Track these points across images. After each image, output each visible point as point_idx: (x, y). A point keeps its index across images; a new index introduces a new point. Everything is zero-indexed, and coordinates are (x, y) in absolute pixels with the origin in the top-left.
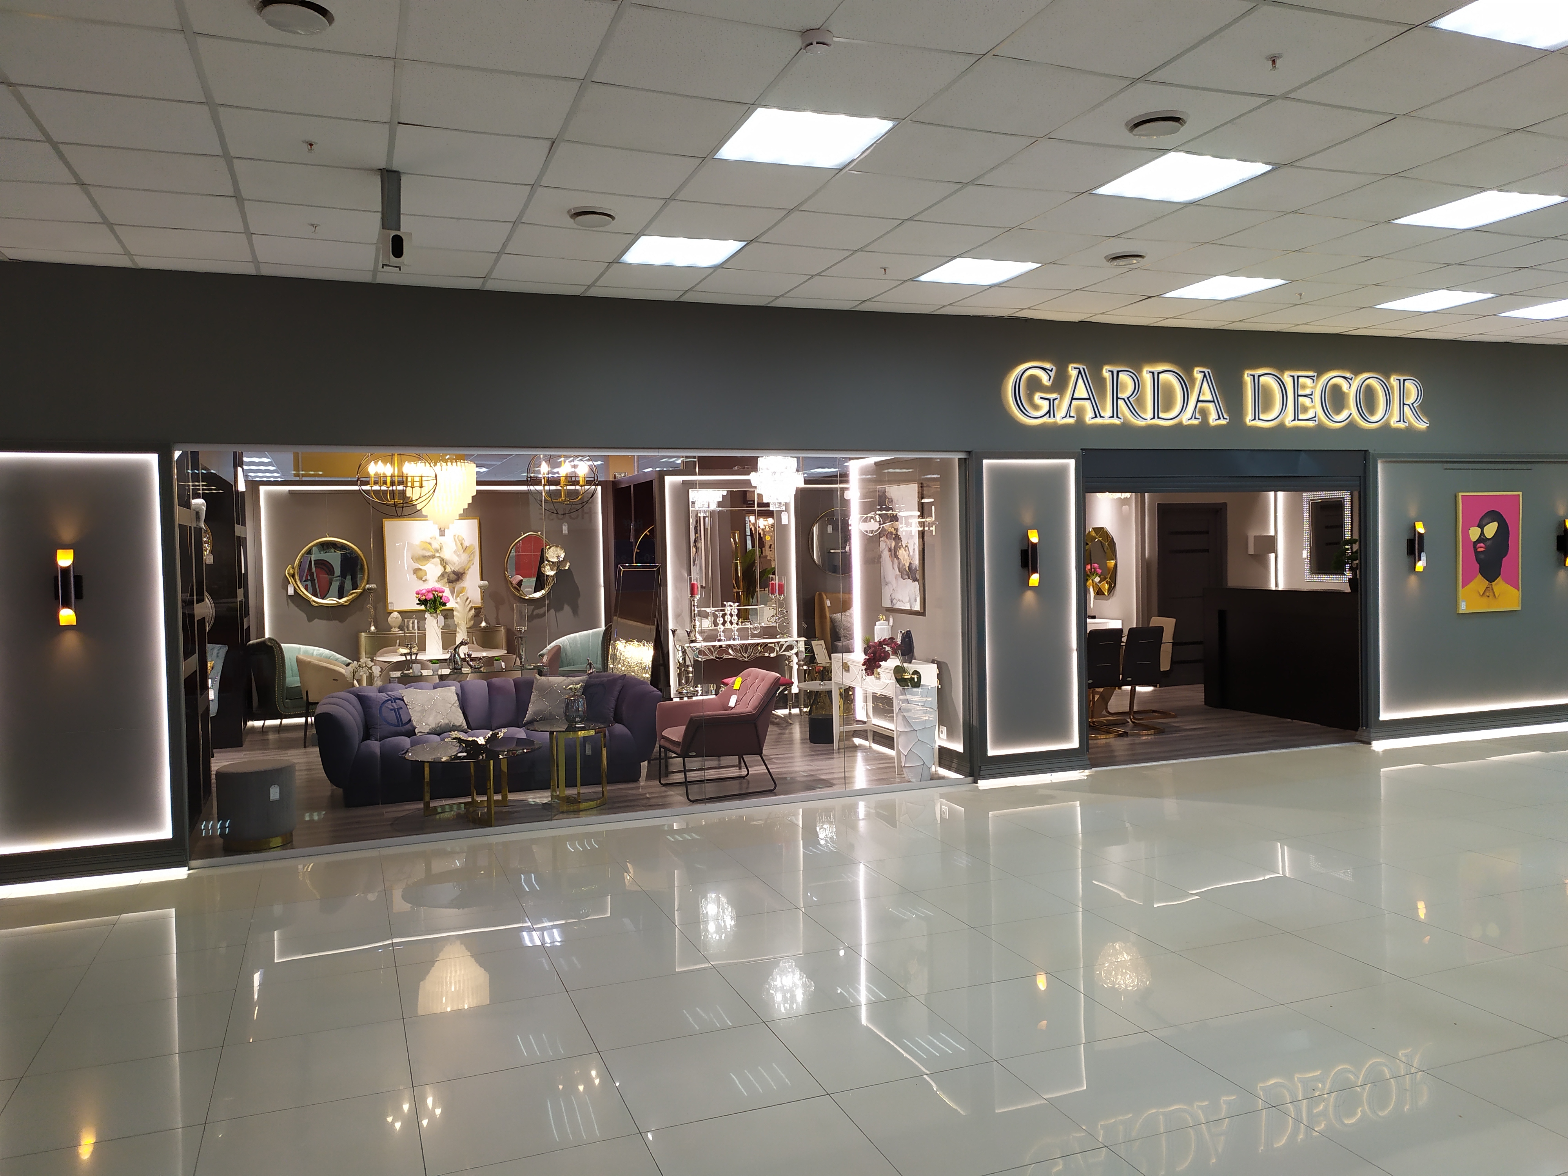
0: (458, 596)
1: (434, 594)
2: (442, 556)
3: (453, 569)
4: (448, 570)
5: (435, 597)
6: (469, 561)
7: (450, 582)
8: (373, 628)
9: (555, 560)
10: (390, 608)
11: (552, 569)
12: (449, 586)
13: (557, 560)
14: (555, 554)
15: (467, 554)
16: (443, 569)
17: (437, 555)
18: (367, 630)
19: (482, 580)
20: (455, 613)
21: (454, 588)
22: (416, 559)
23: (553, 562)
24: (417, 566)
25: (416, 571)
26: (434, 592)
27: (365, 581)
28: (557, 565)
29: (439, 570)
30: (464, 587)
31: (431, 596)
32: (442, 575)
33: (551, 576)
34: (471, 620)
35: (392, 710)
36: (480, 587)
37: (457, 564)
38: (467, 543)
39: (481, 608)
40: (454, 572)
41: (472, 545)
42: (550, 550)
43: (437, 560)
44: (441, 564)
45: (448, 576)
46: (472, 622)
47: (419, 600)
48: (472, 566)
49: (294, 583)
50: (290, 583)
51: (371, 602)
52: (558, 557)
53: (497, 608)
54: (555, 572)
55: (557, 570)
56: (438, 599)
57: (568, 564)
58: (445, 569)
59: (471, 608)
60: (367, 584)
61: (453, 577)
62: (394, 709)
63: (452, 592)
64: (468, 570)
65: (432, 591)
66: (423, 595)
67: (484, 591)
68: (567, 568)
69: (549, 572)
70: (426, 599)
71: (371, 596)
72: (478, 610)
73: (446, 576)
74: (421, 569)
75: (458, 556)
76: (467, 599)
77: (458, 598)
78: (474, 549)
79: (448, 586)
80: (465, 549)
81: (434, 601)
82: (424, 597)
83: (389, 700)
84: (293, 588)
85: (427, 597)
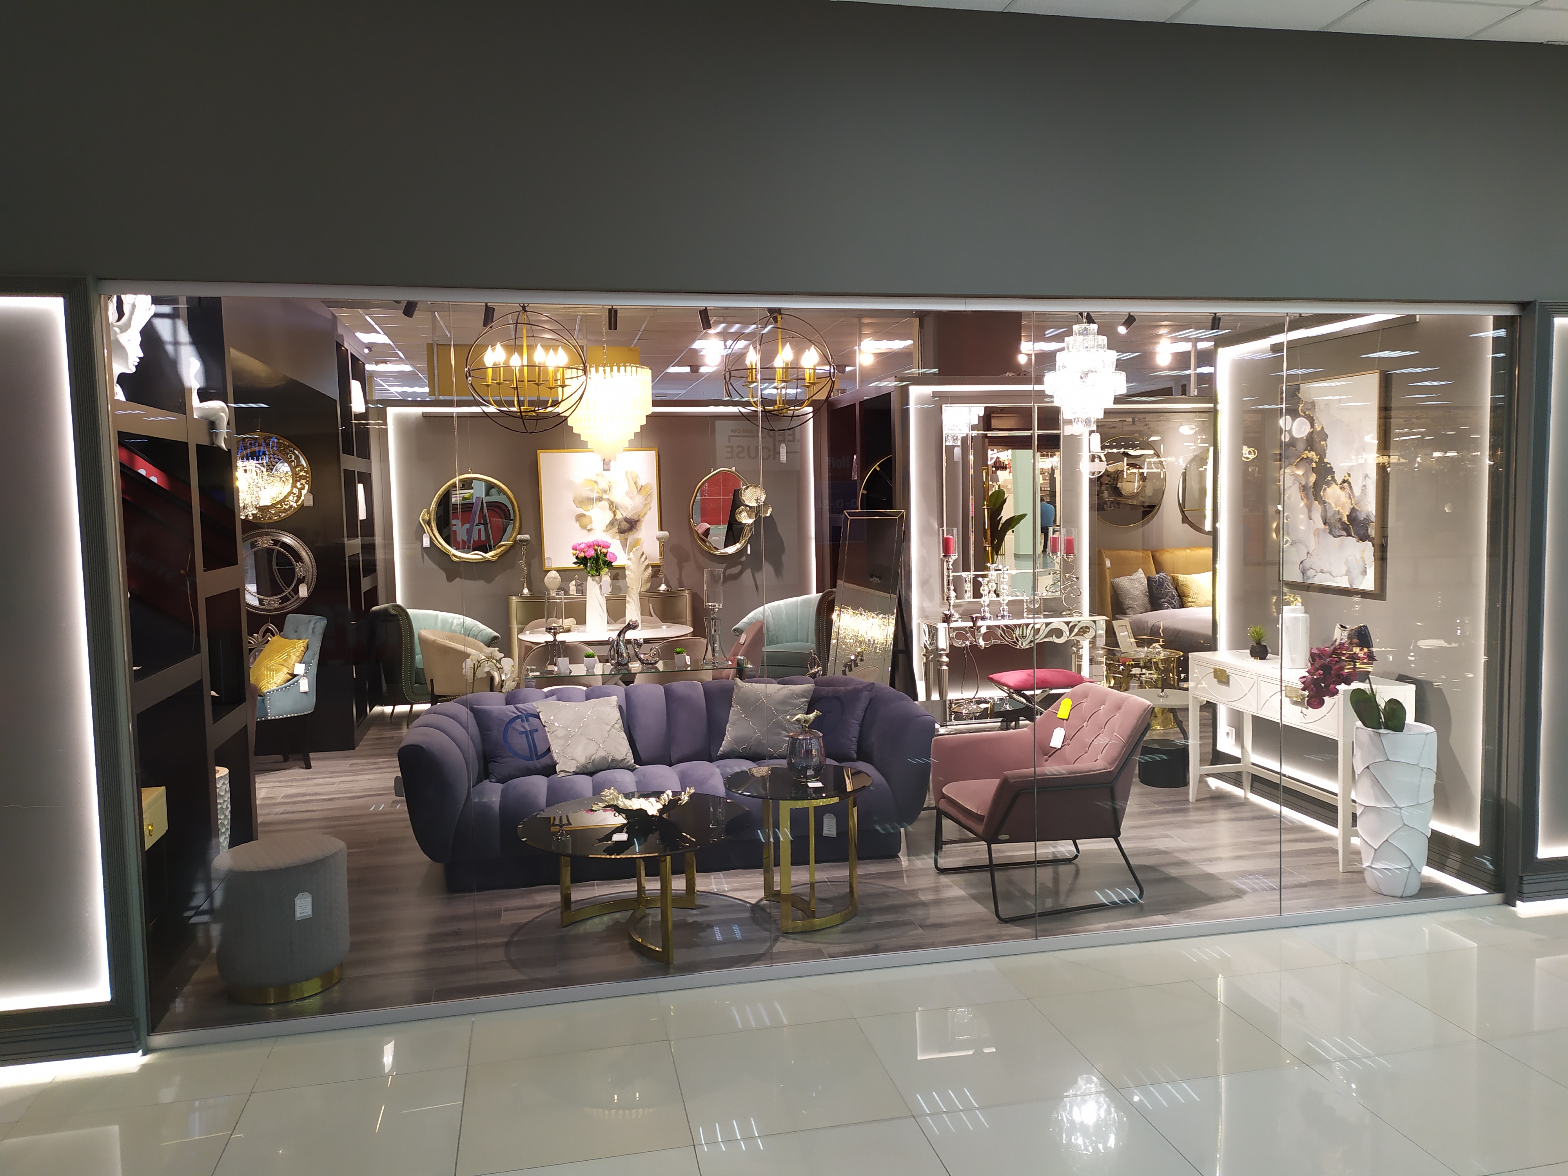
0: (630, 550)
1: (596, 550)
2: (611, 499)
3: (625, 515)
4: (619, 516)
5: (597, 554)
6: (645, 505)
7: (622, 532)
8: (526, 591)
9: (753, 504)
10: (547, 565)
11: (750, 517)
12: (620, 537)
13: (756, 505)
14: (752, 496)
15: (642, 496)
16: (612, 515)
17: (605, 496)
18: (519, 593)
19: (661, 530)
20: (627, 573)
21: (626, 540)
22: (579, 503)
23: (750, 507)
24: (580, 511)
25: (579, 518)
26: (597, 547)
27: (517, 530)
28: (756, 511)
29: (608, 517)
30: (638, 539)
31: (592, 553)
32: (612, 523)
33: (749, 525)
34: (647, 581)
35: (522, 733)
36: (658, 539)
37: (629, 508)
38: (642, 482)
39: (660, 566)
40: (626, 520)
41: (648, 484)
42: (747, 491)
43: (605, 504)
44: (610, 509)
45: (619, 525)
46: (650, 584)
47: (577, 558)
48: (649, 512)
49: (430, 531)
50: (425, 533)
51: (524, 557)
52: (757, 500)
53: (681, 567)
54: (754, 520)
55: (756, 517)
56: (602, 556)
57: (770, 510)
58: (615, 516)
59: (647, 567)
60: (519, 534)
61: (625, 525)
62: (525, 733)
63: (624, 545)
64: (643, 517)
65: (594, 545)
66: (581, 550)
67: (664, 545)
68: (768, 515)
69: (746, 519)
70: (585, 557)
71: (524, 549)
72: (655, 569)
73: (616, 523)
74: (585, 515)
75: (631, 498)
76: (643, 554)
77: (631, 553)
78: (651, 489)
79: (618, 537)
80: (640, 490)
81: (596, 559)
82: (582, 555)
83: (518, 717)
84: (429, 539)
85: (586, 555)
